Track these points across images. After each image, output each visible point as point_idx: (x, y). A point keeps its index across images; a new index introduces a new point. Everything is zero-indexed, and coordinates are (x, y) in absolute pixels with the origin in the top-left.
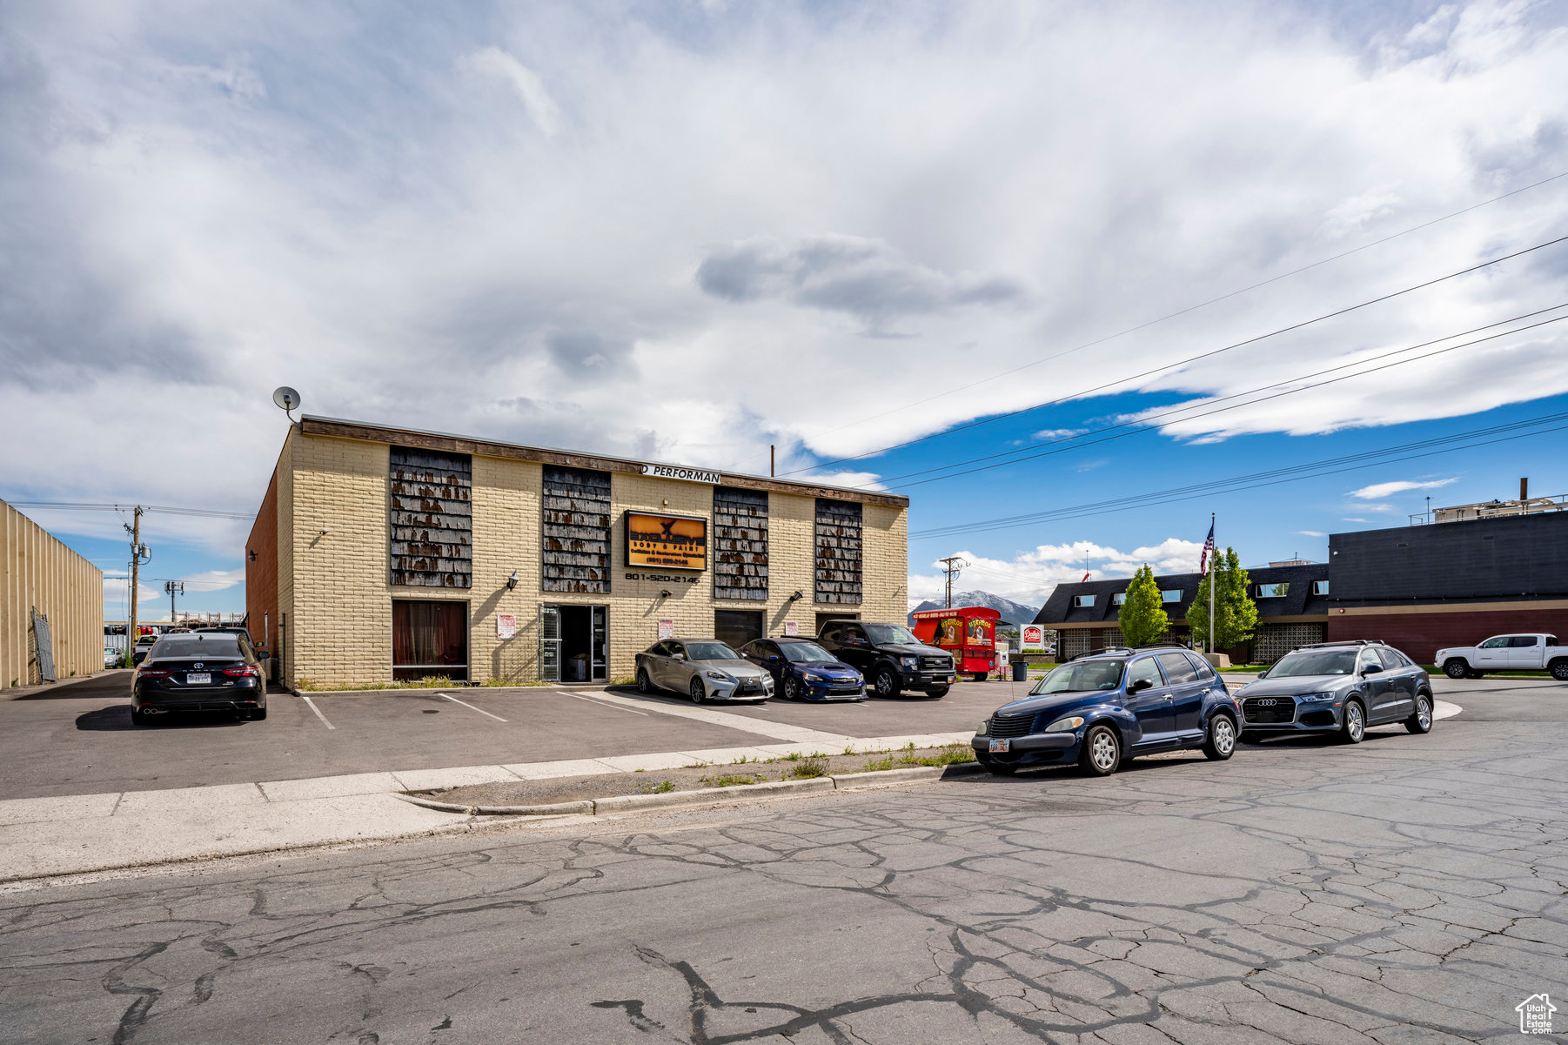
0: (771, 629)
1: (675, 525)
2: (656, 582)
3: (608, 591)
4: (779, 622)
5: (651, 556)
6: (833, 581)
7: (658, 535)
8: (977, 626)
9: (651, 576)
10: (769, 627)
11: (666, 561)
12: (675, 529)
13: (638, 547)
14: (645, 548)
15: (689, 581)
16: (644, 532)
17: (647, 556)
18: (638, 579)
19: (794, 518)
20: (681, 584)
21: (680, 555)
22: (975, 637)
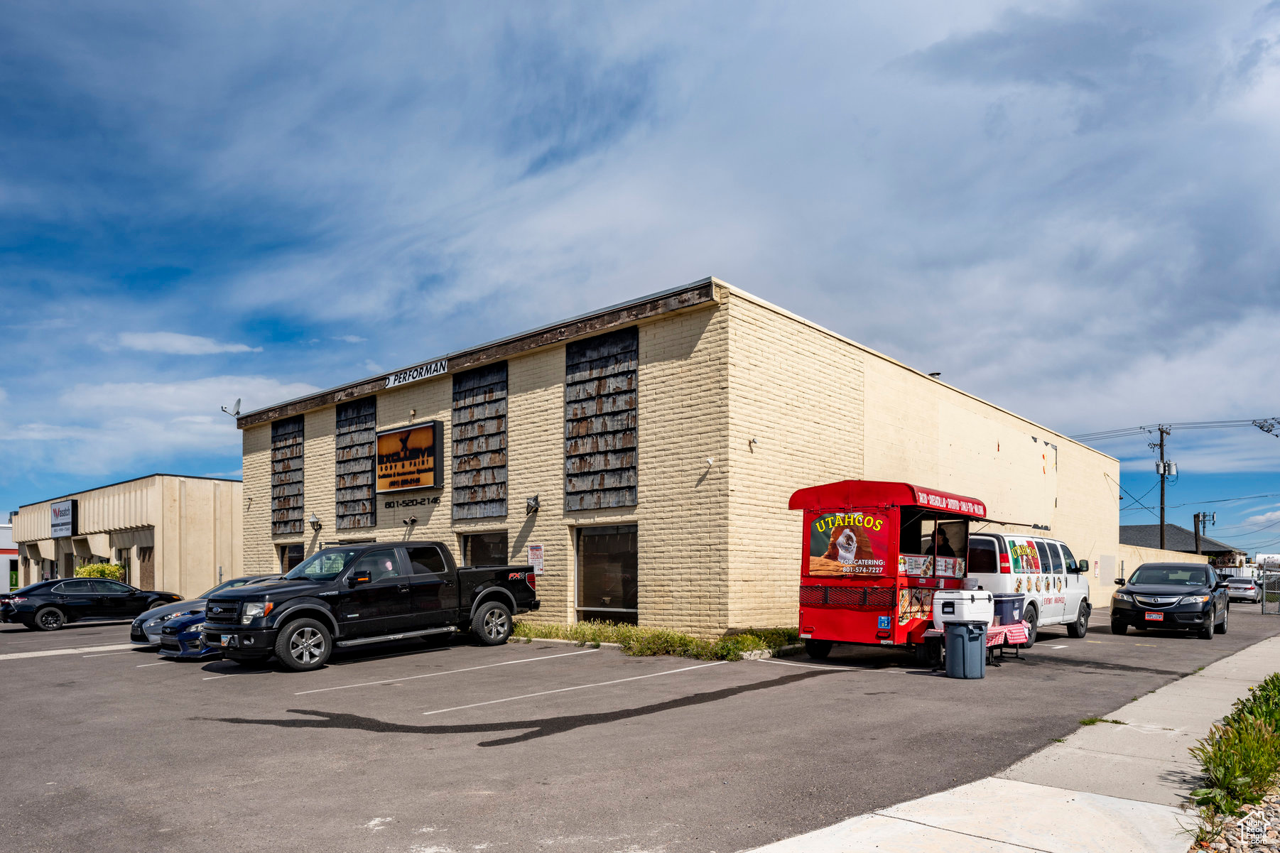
0: (512, 557)
1: (411, 438)
2: (407, 507)
3: (374, 524)
4: (522, 547)
5: (392, 479)
6: (589, 473)
7: (397, 454)
8: (840, 530)
9: (403, 502)
10: (510, 555)
11: (405, 482)
12: (412, 443)
13: (384, 472)
14: (389, 472)
15: (432, 502)
16: (388, 453)
17: (389, 480)
18: (394, 507)
19: (540, 387)
20: (427, 506)
21: (413, 473)
22: (834, 556)
